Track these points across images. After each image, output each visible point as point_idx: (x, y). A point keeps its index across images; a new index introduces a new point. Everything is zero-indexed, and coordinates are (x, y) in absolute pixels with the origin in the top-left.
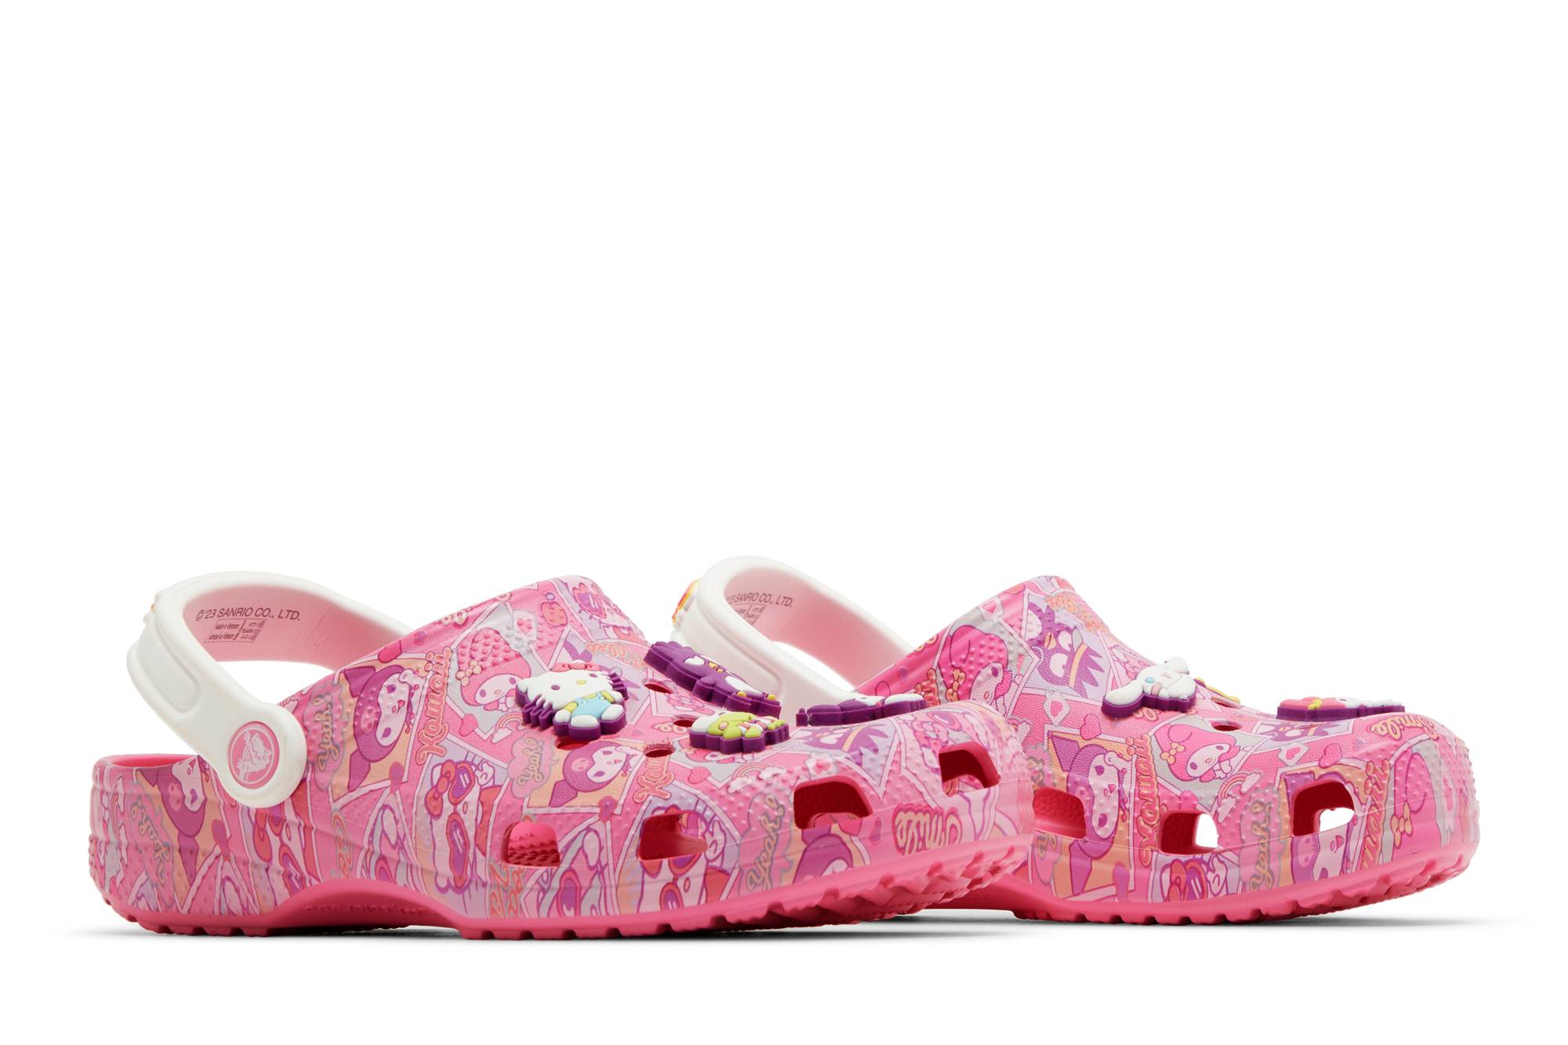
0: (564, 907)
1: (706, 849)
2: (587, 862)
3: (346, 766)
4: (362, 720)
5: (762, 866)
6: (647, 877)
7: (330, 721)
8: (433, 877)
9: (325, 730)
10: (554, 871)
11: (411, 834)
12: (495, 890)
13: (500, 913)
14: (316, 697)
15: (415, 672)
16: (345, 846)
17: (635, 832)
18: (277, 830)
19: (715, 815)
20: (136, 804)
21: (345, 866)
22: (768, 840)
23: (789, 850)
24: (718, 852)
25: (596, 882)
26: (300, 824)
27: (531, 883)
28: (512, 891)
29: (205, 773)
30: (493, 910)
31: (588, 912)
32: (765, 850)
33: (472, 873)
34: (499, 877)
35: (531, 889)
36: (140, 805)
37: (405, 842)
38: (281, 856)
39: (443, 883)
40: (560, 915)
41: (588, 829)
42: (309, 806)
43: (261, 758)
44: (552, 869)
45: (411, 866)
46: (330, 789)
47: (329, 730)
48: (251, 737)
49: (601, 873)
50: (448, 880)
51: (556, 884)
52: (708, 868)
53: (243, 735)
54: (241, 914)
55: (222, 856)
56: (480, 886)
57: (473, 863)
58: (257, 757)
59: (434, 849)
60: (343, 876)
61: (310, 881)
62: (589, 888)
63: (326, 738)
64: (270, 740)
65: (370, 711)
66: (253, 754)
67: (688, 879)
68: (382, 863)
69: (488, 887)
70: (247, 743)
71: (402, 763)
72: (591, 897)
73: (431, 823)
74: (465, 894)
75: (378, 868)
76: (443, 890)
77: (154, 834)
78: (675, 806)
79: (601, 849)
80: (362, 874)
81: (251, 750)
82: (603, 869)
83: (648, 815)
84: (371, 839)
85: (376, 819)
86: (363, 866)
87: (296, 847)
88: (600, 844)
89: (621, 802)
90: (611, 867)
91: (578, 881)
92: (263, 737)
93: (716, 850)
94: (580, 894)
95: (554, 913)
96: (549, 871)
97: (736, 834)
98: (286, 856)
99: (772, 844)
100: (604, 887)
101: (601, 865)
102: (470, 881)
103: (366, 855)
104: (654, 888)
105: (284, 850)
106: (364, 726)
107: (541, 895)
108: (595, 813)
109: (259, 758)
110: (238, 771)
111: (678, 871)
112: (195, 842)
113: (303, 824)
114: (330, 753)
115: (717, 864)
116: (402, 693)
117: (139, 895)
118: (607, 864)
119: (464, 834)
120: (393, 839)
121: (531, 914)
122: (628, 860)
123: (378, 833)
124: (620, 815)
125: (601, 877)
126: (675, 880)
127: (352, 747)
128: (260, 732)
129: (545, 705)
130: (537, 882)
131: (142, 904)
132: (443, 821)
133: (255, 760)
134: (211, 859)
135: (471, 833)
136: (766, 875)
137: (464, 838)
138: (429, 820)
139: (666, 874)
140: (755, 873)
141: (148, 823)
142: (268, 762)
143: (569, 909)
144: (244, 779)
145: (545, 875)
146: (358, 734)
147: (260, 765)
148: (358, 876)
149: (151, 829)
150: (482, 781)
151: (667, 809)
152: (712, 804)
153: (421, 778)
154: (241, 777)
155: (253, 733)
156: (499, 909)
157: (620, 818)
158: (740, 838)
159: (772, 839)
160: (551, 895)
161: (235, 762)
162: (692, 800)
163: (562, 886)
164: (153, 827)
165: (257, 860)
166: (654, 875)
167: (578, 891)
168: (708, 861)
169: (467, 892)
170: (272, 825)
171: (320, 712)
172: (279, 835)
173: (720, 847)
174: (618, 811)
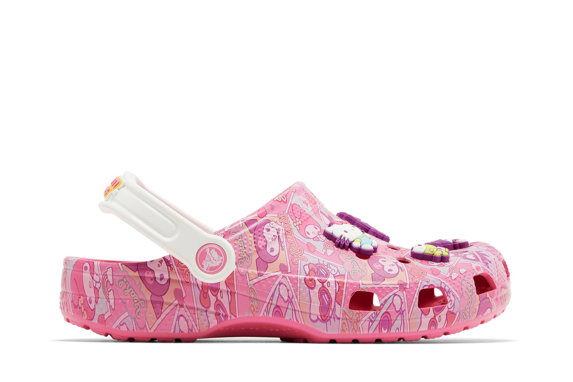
0: (383, 328)
1: (448, 303)
2: (395, 309)
3: (254, 264)
4: (258, 244)
5: (467, 311)
6: (423, 315)
7: (243, 244)
8: (309, 315)
9: (241, 248)
10: (378, 313)
11: (297, 297)
12: (345, 321)
13: (347, 332)
14: (233, 232)
15: (276, 222)
16: (255, 301)
17: (417, 296)
18: (215, 293)
19: (450, 289)
20: (123, 280)
21: (254, 310)
22: (469, 299)
23: (475, 304)
24: (452, 305)
25: (399, 317)
26: (228, 291)
27: (366, 317)
28: (355, 322)
29: (170, 266)
30: (343, 330)
31: (394, 331)
32: (468, 304)
33: (332, 313)
34: (348, 315)
35: (365, 321)
36: (125, 281)
37: (293, 300)
38: (216, 306)
39: (314, 318)
40: (379, 332)
41: (395, 295)
42: (235, 283)
43: (217, 260)
44: (377, 312)
45: (295, 310)
46: (247, 275)
47: (243, 248)
48: (210, 251)
49: (402, 313)
50: (317, 317)
51: (379, 318)
52: (448, 312)
53: (205, 249)
54: (187, 332)
55: (178, 305)
56: (336, 320)
57: (334, 309)
58: (214, 259)
59: (311, 303)
60: (251, 315)
61: (231, 317)
62: (396, 320)
63: (242, 252)
64: (221, 252)
65: (261, 240)
66: (212, 259)
67: (440, 316)
68: (277, 309)
69: (341, 320)
70: (208, 253)
71: (286, 264)
72: (397, 323)
73: (309, 291)
74: (327, 323)
75: (275, 311)
76: (314, 321)
77: (135, 294)
78: (432, 285)
79: (402, 303)
80: (264, 313)
81: (210, 256)
82: (403, 312)
83: (421, 288)
84: (272, 298)
85: (275, 289)
86: (265, 310)
87: (225, 301)
88: (401, 301)
89: (408, 282)
90: (407, 311)
91: (391, 317)
92: (216, 250)
93: (451, 304)
94: (391, 323)
95: (377, 332)
96: (376, 313)
97: (459, 297)
98: (219, 305)
99: (471, 301)
100: (403, 320)
101: (402, 310)
102: (330, 317)
103: (267, 306)
104: (426, 320)
105: (218, 302)
106: (260, 246)
107: (371, 323)
108: (397, 288)
109: (215, 260)
110: (203, 266)
111: (436, 313)
112: (162, 299)
113: (229, 290)
114: (245, 259)
115: (451, 310)
116: (273, 232)
117: (122, 323)
118: (405, 310)
119: (329, 296)
120: (286, 298)
121: (364, 331)
122: (415, 308)
123: (276, 295)
124: (409, 288)
125: (402, 315)
126: (435, 317)
127: (255, 256)
128: (215, 248)
129: (346, 239)
130: (369, 318)
131: (123, 328)
132: (316, 290)
133: (213, 261)
134: (171, 307)
135: (333, 296)
136: (468, 315)
137: (329, 298)
138: (308, 290)
139: (431, 314)
140: (465, 314)
141: (131, 289)
142: (221, 262)
143: (385, 330)
144: (207, 270)
145: (374, 314)
146: (258, 250)
147: (217, 264)
148: (261, 315)
149: (133, 292)
150: (333, 273)
151: (429, 286)
152: (447, 284)
153: (299, 271)
154: (205, 269)
155: (211, 249)
156: (347, 330)
157: (409, 290)
158: (460, 299)
159: (470, 299)
160: (376, 323)
161: (201, 262)
162: (439, 283)
163: (382, 320)
164: (134, 291)
165: (200, 306)
166: (426, 315)
167: (390, 322)
168: (449, 309)
169: (328, 323)
170: (212, 291)
171: (236, 240)
172: (216, 296)
173: (453, 303)
174: (408, 287)
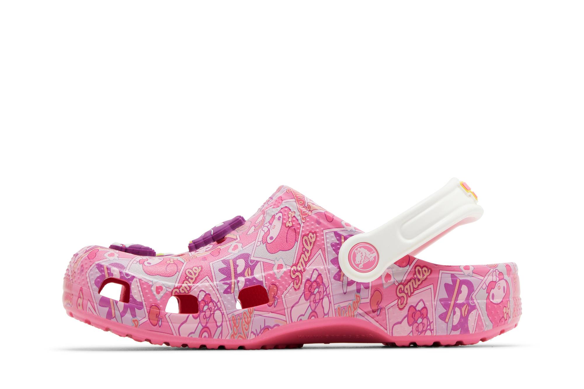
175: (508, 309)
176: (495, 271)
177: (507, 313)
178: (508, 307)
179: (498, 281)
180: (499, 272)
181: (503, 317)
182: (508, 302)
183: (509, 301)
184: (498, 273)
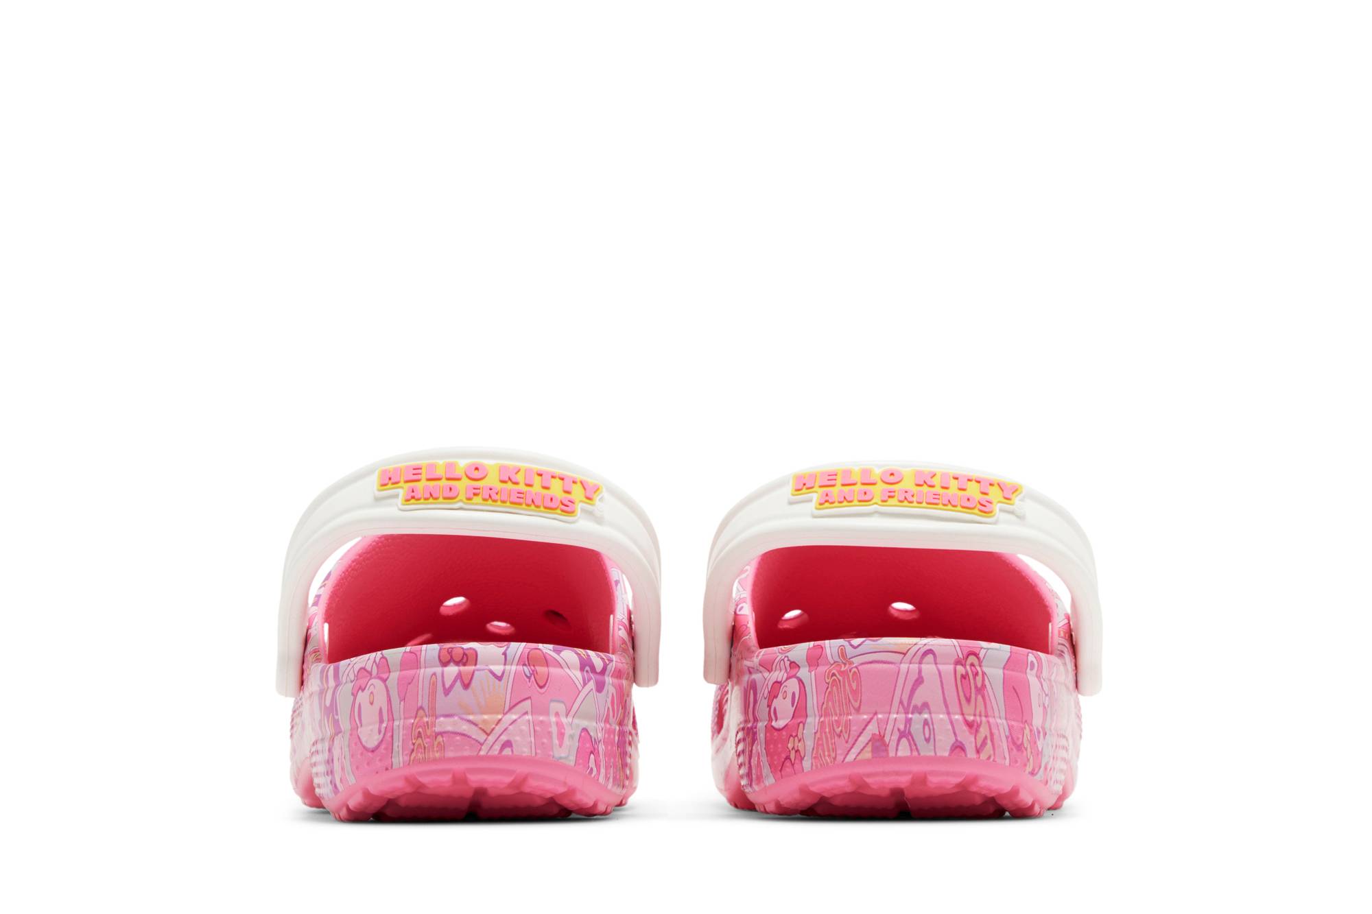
175: (799, 741)
176: (783, 660)
177: (796, 749)
178: (800, 735)
179: (785, 681)
180: (789, 662)
181: (788, 758)
182: (801, 725)
183: (804, 724)
184: (787, 663)
